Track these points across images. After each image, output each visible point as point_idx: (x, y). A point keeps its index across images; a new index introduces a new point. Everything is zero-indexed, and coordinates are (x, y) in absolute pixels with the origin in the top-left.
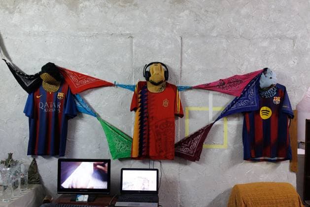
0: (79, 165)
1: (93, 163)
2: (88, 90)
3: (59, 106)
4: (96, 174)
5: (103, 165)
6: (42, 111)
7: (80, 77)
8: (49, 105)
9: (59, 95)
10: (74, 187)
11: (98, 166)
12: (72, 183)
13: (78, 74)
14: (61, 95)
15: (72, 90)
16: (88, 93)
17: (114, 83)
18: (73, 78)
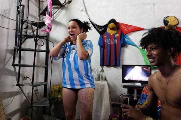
0: (134, 68)
1: (141, 67)
2: (131, 33)
3: (116, 41)
4: (143, 73)
5: (147, 68)
6: (108, 43)
7: (127, 26)
8: (111, 40)
9: (116, 35)
10: (131, 80)
11: (144, 69)
12: (130, 77)
13: (126, 25)
14: (117, 35)
15: (124, 32)
16: (131, 34)
17: (145, 28)
18: (123, 27)
